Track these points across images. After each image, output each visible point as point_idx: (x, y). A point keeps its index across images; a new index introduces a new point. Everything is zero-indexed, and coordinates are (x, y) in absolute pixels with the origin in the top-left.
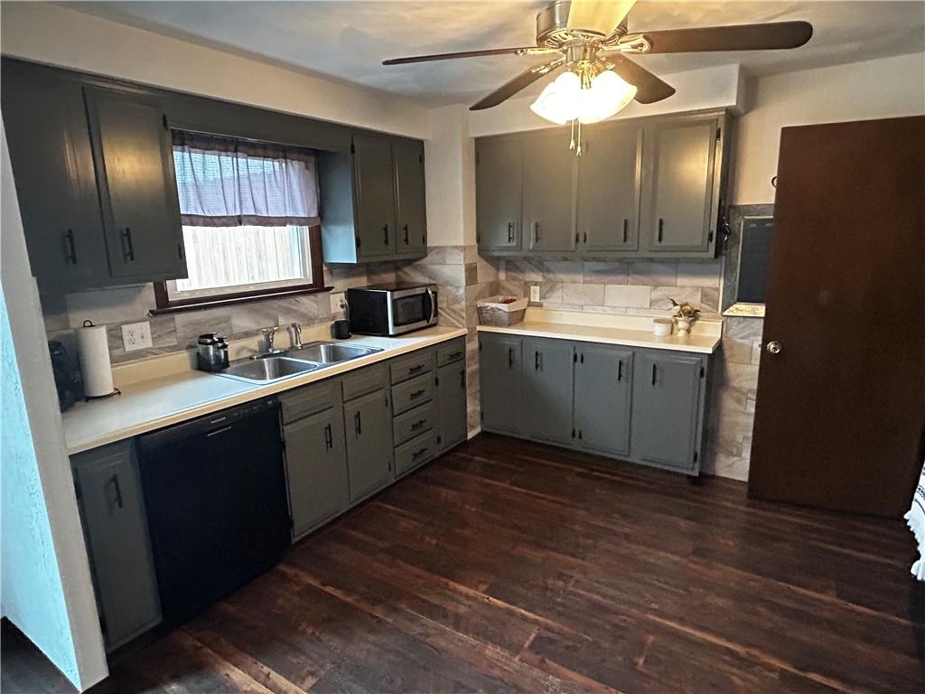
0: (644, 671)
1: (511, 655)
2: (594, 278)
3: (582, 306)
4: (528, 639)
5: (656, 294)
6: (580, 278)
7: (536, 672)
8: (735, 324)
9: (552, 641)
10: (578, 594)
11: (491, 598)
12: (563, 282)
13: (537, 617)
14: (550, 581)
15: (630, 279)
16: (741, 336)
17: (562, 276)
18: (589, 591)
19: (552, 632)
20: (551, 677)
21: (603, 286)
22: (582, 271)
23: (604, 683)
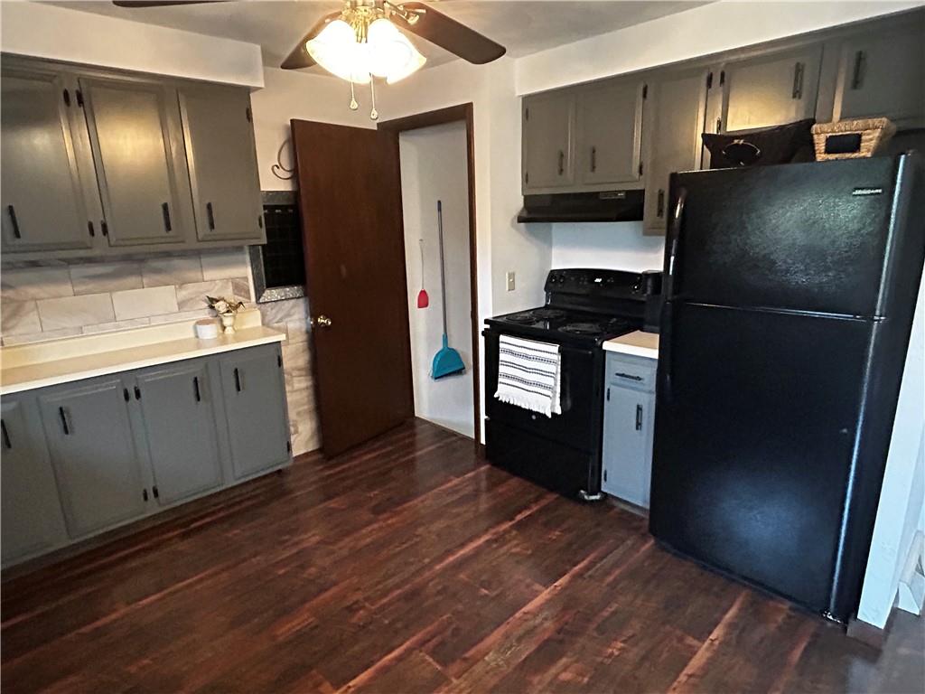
0: (495, 593)
1: (447, 685)
2: (91, 286)
3: (81, 328)
4: (430, 664)
5: (184, 294)
6: (68, 288)
7: (479, 668)
8: (269, 309)
9: (442, 643)
10: (384, 605)
11: (351, 684)
12: (36, 300)
13: (404, 647)
14: (354, 620)
15: (145, 281)
16: (276, 320)
17: (33, 291)
18: (385, 595)
19: (429, 641)
20: (486, 658)
21: (108, 294)
22: (70, 280)
23: (502, 623)
